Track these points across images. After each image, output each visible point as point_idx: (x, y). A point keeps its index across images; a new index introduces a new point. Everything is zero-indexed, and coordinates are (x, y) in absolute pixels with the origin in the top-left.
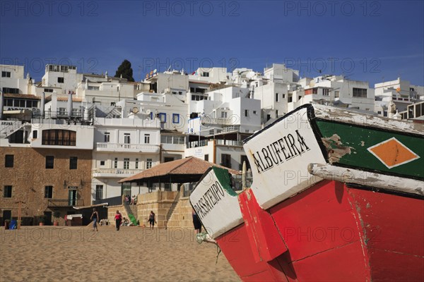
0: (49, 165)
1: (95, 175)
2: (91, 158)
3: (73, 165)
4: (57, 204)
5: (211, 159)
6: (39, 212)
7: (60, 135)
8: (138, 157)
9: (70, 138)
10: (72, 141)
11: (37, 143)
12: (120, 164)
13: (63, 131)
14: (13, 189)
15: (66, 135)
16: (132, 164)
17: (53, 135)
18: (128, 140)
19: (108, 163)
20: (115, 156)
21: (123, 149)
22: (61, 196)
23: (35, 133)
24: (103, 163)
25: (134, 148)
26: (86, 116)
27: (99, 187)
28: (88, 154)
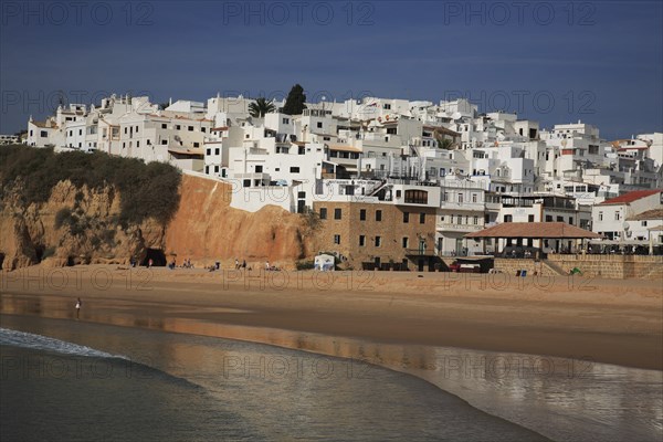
0: (406, 221)
1: (438, 229)
2: (435, 214)
3: (422, 221)
4: (412, 253)
5: (537, 219)
6: (399, 259)
7: (416, 194)
8: (468, 214)
9: (422, 197)
10: (425, 200)
11: (401, 201)
12: (455, 219)
13: (414, 191)
14: (381, 240)
15: (421, 194)
16: (464, 219)
17: (411, 194)
18: (461, 200)
19: (447, 218)
20: (452, 213)
21: (458, 208)
22: (414, 246)
23: (399, 193)
24: (443, 219)
25: (464, 207)
26: (424, 178)
27: (441, 239)
28: (433, 211)
